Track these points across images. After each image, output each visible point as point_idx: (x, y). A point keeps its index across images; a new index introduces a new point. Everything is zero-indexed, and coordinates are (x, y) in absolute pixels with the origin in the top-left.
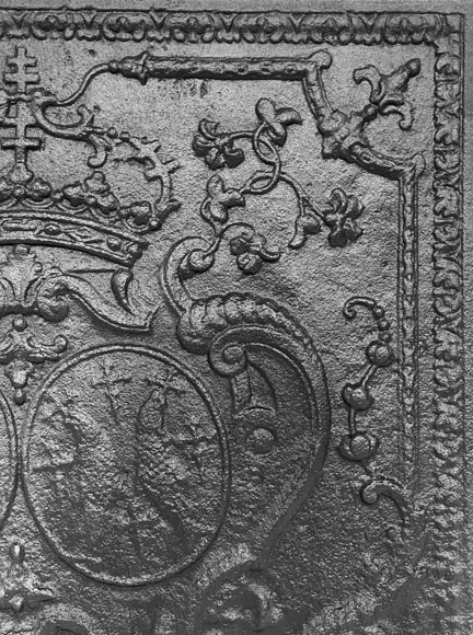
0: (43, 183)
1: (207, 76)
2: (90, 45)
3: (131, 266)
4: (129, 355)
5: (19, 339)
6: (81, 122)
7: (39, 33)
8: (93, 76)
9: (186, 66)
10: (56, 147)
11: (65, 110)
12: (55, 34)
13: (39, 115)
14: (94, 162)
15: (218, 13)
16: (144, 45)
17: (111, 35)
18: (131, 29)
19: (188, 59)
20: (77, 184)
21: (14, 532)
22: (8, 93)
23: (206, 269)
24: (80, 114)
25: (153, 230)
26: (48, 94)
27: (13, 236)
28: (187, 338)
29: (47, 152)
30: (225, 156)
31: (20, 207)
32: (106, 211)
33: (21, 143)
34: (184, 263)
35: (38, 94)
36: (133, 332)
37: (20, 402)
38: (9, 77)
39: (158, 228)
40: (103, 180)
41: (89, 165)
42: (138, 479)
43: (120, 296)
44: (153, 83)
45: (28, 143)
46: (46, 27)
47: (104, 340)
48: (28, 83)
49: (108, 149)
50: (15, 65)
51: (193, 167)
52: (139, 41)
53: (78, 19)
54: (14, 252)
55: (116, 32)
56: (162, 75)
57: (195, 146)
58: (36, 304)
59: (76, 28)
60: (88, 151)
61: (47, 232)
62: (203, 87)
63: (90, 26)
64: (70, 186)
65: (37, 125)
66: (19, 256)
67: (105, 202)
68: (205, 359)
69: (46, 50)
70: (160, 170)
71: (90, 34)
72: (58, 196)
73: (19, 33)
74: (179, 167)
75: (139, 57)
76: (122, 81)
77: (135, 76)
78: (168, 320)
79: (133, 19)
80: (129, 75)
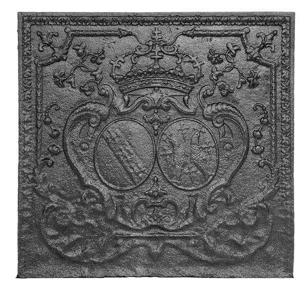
0: (163, 69)
1: (212, 36)
2: (177, 27)
3: (189, 94)
4: (188, 121)
5: (156, 116)
6: (174, 50)
7: (162, 24)
8: (178, 36)
9: (206, 33)
10: (166, 58)
11: (170, 47)
12: (167, 24)
13: (162, 49)
14: (178, 62)
15: (215, 16)
16: (193, 26)
17: (183, 24)
18: (189, 22)
19: (206, 31)
20: (173, 69)
21: (154, 173)
22: (153, 42)
23: (212, 95)
24: (174, 48)
25: (196, 83)
26: (165, 42)
27: (154, 85)
28: (206, 116)
29: (164, 59)
30: (217, 60)
31: (156, 76)
32: (181, 77)
33: (156, 57)
34: (205, 93)
35: (162, 42)
36: (189, 114)
37: (156, 135)
38: (153, 37)
39: (197, 82)
40: (181, 68)
41: (176, 63)
42: (191, 159)
43: (186, 103)
44: (196, 38)
45: (159, 57)
46: (164, 22)
47: (181, 117)
48: (159, 39)
49: (182, 58)
50: (155, 33)
51: (208, 63)
52: (191, 25)
53: (173, 19)
54: (154, 90)
55: (184, 23)
56: (198, 35)
57: (208, 57)
58: (161, 105)
59: (173, 22)
60: (176, 59)
61: (164, 84)
62: (211, 39)
63: (177, 21)
64: (171, 70)
65: (161, 51)
66: (156, 91)
67: (181, 74)
68: (211, 122)
69: (164, 28)
70: (197, 65)
71: (177, 23)
72: (167, 73)
73: (156, 24)
74: (203, 64)
75: (192, 30)
76: (186, 38)
77: (191, 36)
78: (200, 110)
79: (190, 19)
80: (188, 36)
